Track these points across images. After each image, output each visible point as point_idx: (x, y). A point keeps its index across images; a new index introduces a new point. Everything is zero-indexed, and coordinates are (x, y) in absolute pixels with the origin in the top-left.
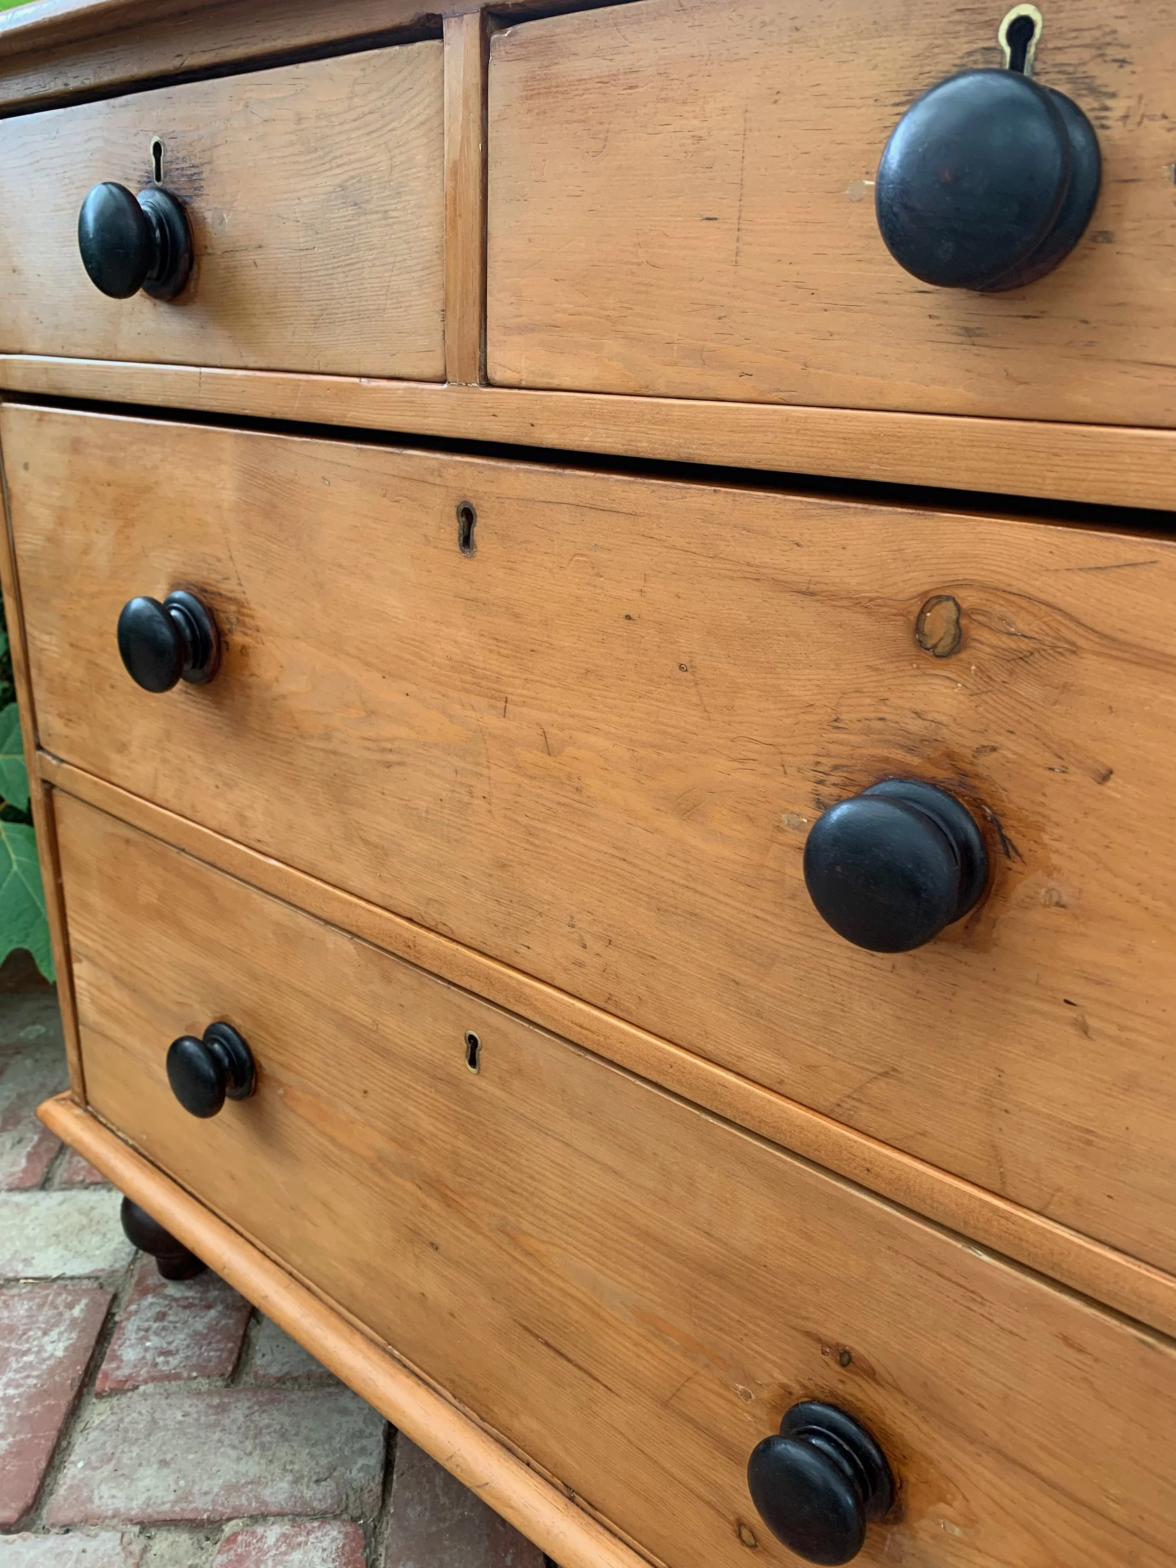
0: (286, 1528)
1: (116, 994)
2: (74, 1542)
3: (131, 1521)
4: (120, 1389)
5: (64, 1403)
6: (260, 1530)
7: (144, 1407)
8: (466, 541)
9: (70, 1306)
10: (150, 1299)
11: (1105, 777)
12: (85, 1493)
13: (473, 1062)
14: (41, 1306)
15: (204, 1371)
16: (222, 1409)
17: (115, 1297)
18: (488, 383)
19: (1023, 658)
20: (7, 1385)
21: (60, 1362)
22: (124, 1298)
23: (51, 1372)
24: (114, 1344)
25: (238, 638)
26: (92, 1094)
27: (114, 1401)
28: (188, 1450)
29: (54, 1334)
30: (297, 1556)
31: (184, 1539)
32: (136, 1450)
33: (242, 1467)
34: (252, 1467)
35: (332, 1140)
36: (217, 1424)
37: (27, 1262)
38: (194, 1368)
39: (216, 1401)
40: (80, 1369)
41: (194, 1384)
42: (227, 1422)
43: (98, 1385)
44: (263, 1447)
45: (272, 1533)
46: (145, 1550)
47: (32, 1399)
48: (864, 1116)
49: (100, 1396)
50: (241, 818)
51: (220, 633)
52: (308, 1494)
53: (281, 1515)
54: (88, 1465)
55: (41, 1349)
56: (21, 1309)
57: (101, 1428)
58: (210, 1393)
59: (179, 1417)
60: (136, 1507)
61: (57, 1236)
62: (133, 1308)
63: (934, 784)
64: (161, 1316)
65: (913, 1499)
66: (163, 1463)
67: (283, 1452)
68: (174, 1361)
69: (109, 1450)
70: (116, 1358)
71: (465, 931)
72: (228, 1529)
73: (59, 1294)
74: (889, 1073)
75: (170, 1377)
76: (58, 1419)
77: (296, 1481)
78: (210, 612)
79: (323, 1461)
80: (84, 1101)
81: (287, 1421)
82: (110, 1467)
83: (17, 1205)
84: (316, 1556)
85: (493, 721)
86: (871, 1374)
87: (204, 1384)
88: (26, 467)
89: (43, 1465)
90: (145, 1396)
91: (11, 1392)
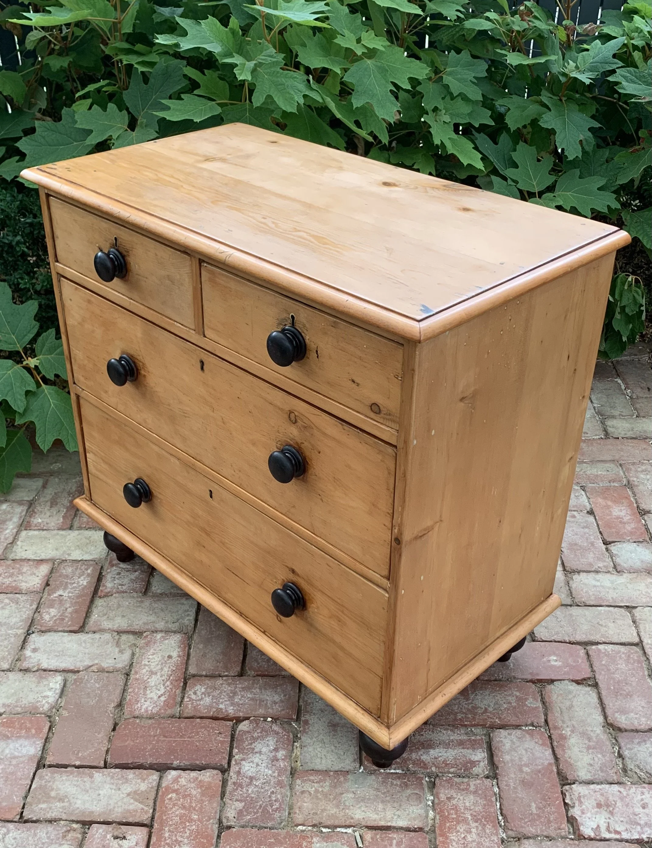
0: (163, 634)
1: (103, 465)
2: (97, 636)
3: (114, 631)
4: (106, 595)
5: (89, 599)
6: (155, 635)
7: (116, 601)
8: (202, 368)
9: (87, 570)
10: (114, 568)
11: (319, 453)
12: (99, 623)
13: (211, 497)
14: (76, 569)
15: (135, 590)
16: (142, 602)
17: (102, 567)
18: (205, 336)
19: (306, 427)
20: (69, 593)
21: (86, 586)
22: (105, 568)
23: (83, 589)
24: (103, 581)
25: (143, 372)
26: (94, 497)
27: (105, 599)
28: (131, 613)
29: (82, 578)
30: (167, 641)
31: (131, 637)
32: (114, 612)
33: (149, 618)
34: (152, 618)
35: (175, 516)
36: (140, 606)
37: (69, 555)
38: (132, 590)
39: (140, 599)
40: (93, 589)
41: (132, 595)
42: (143, 606)
43: (99, 594)
44: (155, 613)
45: (159, 636)
46: (119, 639)
47: (78, 597)
48: (290, 515)
49: (100, 597)
50: (145, 422)
51: (137, 370)
52: (170, 626)
53: (161, 631)
54: (99, 616)
55: (78, 582)
56: (70, 570)
57: (102, 606)
58: (137, 597)
59: (127, 603)
60: (115, 627)
61: (78, 546)
62: (109, 571)
63: (294, 448)
64: (119, 574)
65: (308, 604)
66: (123, 616)
67: (162, 614)
68: (124, 588)
69: (105, 612)
70: (104, 586)
71: (207, 463)
72: (145, 634)
73: (82, 566)
74: (294, 507)
75: (123, 592)
76: (87, 603)
77: (167, 622)
78: (134, 362)
79: (175, 617)
80: (90, 499)
81: (163, 606)
82: (105, 617)
83: (62, 535)
84: (173, 642)
85: (211, 414)
86: (298, 575)
87: (135, 595)
88: (71, 300)
89: (84, 615)
90: (116, 597)
91: (70, 595)
